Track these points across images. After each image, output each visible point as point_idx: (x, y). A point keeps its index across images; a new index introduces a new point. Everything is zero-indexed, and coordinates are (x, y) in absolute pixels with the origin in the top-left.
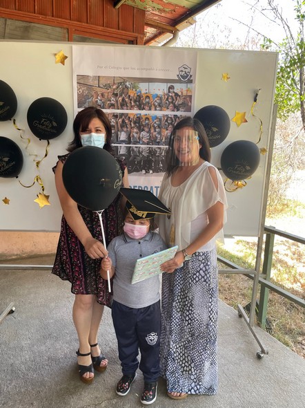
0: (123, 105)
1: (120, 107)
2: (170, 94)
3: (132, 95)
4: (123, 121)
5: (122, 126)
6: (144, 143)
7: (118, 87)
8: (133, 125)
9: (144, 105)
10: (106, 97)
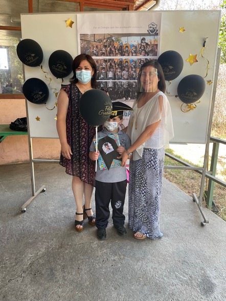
0: (111, 53)
1: (108, 55)
2: (143, 44)
3: (116, 46)
4: (111, 64)
5: (110, 68)
6: (124, 79)
7: (107, 41)
8: (117, 67)
9: (125, 52)
10: (99, 48)
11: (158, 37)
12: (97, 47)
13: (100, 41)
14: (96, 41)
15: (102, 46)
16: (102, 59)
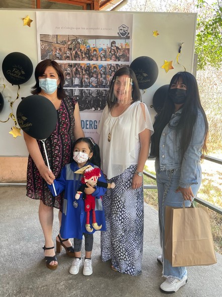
0: (76, 57)
1: (74, 59)
2: (113, 48)
4: (77, 70)
5: (76, 74)
7: (72, 43)
8: (84, 73)
9: (93, 56)
10: (63, 51)
11: (130, 40)
12: (60, 49)
13: (64, 43)
14: (59, 42)
15: (66, 49)
16: (67, 64)
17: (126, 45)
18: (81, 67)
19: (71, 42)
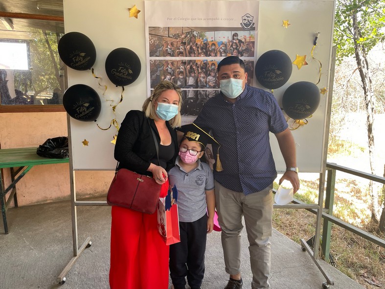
0: (191, 52)
1: (188, 54)
2: (235, 41)
4: (191, 67)
5: (190, 72)
6: (210, 87)
7: (186, 37)
8: (200, 71)
9: (211, 52)
10: (175, 46)
11: (255, 32)
12: (172, 44)
13: (177, 36)
14: (171, 36)
16: (180, 61)
17: (250, 37)
18: (197, 64)
19: (185, 35)
